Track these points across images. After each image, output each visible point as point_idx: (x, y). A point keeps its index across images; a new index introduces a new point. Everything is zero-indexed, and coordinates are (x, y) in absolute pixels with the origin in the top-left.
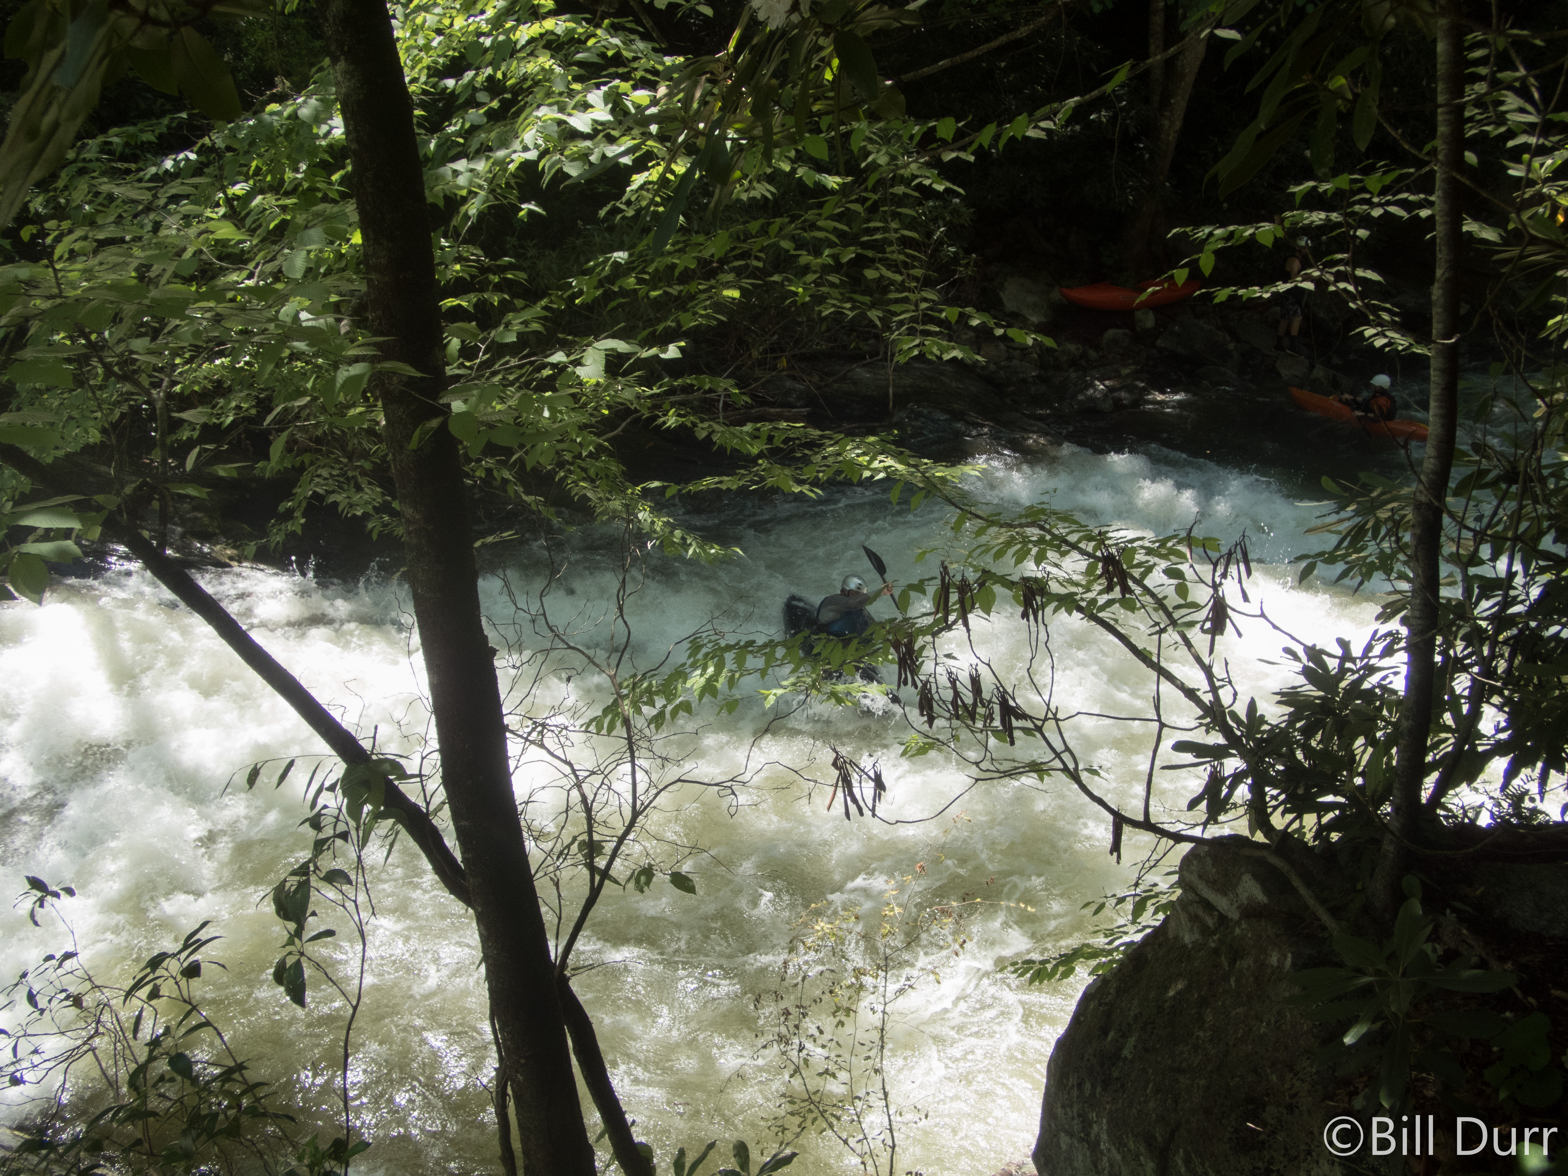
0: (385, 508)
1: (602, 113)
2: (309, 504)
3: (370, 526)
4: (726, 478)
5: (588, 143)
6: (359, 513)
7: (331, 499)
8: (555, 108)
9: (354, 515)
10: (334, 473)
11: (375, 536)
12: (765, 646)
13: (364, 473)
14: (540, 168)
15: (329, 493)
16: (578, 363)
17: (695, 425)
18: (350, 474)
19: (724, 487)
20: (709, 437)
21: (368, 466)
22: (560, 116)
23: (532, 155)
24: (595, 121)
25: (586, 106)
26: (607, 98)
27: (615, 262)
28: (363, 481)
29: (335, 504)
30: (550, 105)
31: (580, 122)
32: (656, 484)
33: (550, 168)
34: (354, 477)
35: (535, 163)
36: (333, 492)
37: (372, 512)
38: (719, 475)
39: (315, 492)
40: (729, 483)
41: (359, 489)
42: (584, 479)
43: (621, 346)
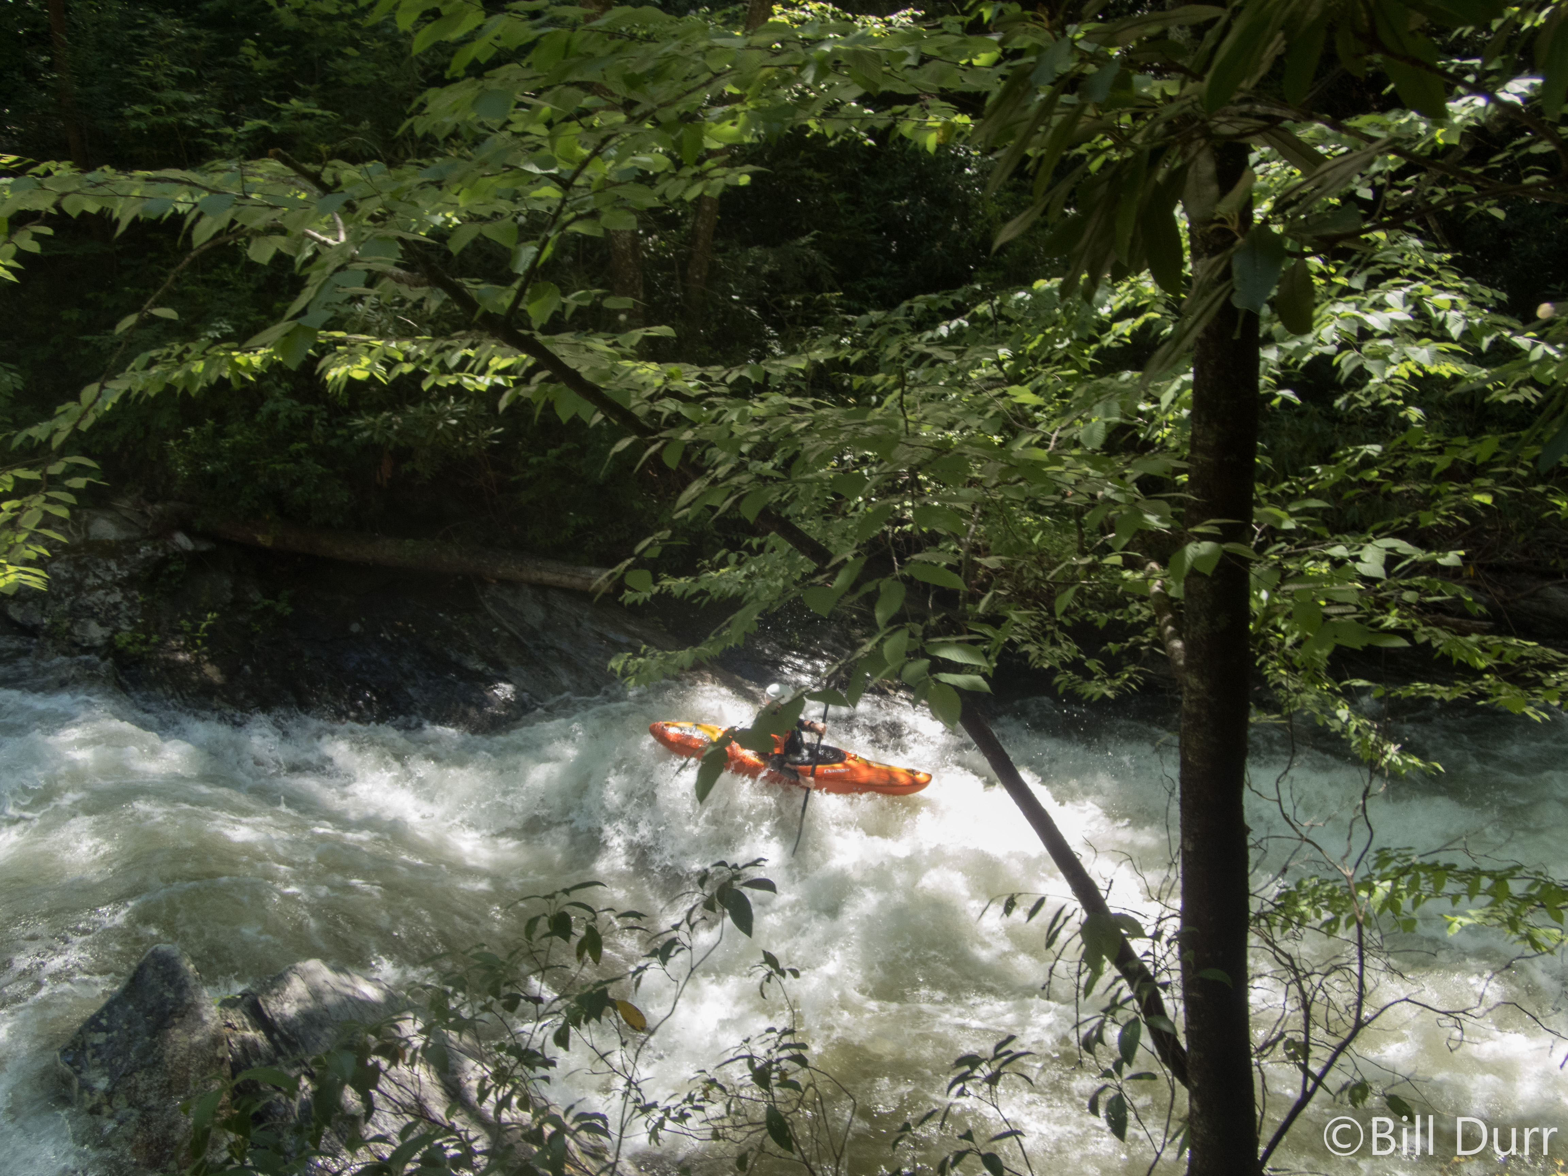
0: (1076, 666)
1: (1401, 313)
2: (1004, 650)
3: (1057, 680)
4: (1438, 687)
5: (1387, 342)
6: (1046, 666)
7: (1025, 648)
8: (1353, 305)
9: (1041, 668)
10: (1034, 624)
11: (1061, 690)
12: (1467, 872)
13: (1062, 626)
14: (1335, 362)
15: (1025, 642)
16: (1356, 559)
17: (1415, 627)
18: (1049, 628)
19: (1437, 697)
20: (1428, 643)
21: (1067, 622)
22: (1357, 313)
23: (1330, 349)
24: (1393, 321)
25: (1381, 306)
26: (1407, 299)
27: (1367, 455)
28: (1059, 636)
29: (1027, 654)
30: (1347, 302)
31: (1376, 321)
32: (1361, 683)
33: (1349, 363)
34: (1052, 632)
35: (1331, 358)
36: (1028, 642)
37: (1058, 666)
38: (1432, 682)
39: (1011, 640)
40: (1441, 692)
41: (1054, 643)
42: (1286, 668)
43: (1402, 546)
